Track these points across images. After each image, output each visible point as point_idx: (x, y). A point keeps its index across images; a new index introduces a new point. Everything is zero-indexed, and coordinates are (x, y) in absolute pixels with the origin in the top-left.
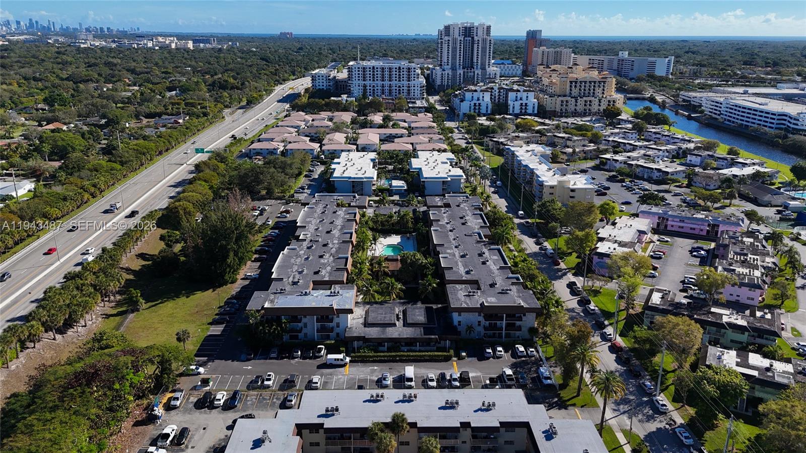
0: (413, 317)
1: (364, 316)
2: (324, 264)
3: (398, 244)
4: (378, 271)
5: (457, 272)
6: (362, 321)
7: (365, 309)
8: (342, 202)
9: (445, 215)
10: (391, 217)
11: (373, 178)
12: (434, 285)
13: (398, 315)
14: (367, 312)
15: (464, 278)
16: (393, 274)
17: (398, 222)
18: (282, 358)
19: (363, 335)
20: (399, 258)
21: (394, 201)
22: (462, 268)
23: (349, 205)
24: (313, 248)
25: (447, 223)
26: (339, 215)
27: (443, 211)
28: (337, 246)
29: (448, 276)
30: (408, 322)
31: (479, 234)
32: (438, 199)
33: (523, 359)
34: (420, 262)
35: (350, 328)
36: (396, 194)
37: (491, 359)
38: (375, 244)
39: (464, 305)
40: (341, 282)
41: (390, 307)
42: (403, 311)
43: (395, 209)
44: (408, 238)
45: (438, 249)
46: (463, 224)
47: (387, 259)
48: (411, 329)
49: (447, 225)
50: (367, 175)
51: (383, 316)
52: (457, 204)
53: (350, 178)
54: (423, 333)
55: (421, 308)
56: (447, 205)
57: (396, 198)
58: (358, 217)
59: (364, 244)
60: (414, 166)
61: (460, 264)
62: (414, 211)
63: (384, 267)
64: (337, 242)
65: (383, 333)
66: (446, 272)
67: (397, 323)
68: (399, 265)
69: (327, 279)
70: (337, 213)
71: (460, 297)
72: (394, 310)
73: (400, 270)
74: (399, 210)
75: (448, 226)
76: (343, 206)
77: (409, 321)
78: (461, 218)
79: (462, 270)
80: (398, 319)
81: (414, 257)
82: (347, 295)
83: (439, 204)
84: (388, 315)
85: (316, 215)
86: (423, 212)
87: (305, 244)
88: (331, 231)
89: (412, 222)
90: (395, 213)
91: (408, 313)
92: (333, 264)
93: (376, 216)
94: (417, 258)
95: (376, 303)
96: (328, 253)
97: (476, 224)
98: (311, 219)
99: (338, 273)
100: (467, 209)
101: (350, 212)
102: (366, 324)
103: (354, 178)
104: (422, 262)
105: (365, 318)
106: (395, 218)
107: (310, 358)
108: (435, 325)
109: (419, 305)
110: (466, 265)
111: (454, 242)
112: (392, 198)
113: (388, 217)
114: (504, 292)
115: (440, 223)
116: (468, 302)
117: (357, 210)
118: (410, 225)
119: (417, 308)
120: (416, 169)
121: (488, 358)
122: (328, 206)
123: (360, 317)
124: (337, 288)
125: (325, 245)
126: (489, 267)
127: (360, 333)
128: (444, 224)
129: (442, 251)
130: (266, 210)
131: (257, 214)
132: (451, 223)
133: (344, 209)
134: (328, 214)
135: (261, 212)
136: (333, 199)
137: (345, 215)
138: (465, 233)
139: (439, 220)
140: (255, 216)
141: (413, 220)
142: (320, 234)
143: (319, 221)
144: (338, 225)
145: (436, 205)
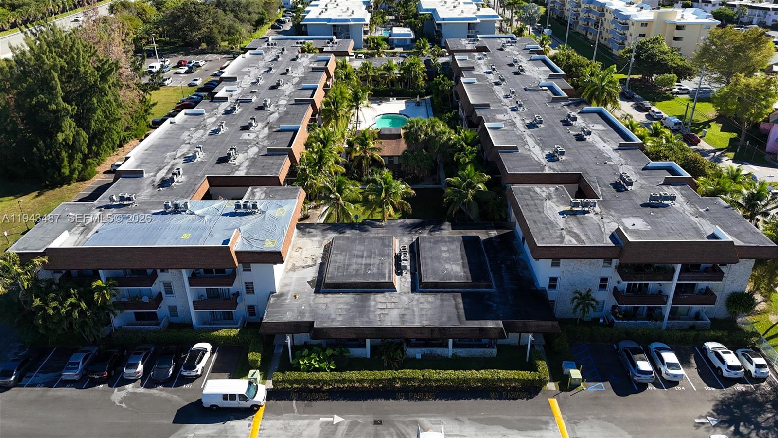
0: (436, 264)
1: (319, 261)
2: (247, 144)
3: (402, 113)
4: (361, 158)
5: (527, 158)
6: (311, 274)
7: (325, 242)
8: (308, 47)
9: (481, 62)
10: (389, 71)
11: (363, 20)
12: (481, 186)
13: (398, 258)
14: (327, 250)
15: (547, 171)
16: (391, 162)
17: (401, 79)
18: (94, 383)
19: (307, 318)
20: (402, 132)
21: (395, 53)
22: (537, 148)
23: (321, 51)
24: (237, 112)
25: (489, 73)
26: (299, 64)
27: (477, 57)
28: (282, 109)
29: (511, 166)
30: (424, 280)
31: (551, 88)
32: (467, 42)
33: (739, 387)
34: (445, 138)
35: (281, 295)
36: (399, 45)
37: (651, 387)
38: (357, 108)
39: (570, 241)
40: (273, 181)
41: (381, 239)
42: (412, 246)
43: (397, 61)
44: (418, 104)
45: (479, 113)
46: (516, 73)
47: (381, 136)
48: (431, 298)
49: (488, 76)
50: (355, 16)
51: (364, 261)
52: (499, 47)
53: (329, 20)
54: (462, 311)
55: (452, 240)
56: (482, 49)
57: (399, 50)
58: (331, 67)
59: (337, 108)
60: (424, 7)
61: (530, 141)
62: (428, 62)
63: (373, 149)
64: (285, 102)
65: (362, 309)
66: (503, 157)
67: (397, 281)
68: (403, 146)
69: (241, 173)
70: (298, 61)
71: (552, 218)
72: (390, 245)
73: (404, 156)
75: (491, 77)
76: (310, 51)
77: (428, 277)
78: (511, 65)
79: (538, 154)
80: (399, 270)
81: (433, 129)
82: (277, 213)
83: (469, 47)
84: (376, 261)
85: (262, 64)
87: (224, 106)
88: (278, 84)
89: (424, 78)
91: (423, 254)
92: (266, 143)
93: (365, 66)
94: (437, 130)
95: (352, 226)
96: (262, 121)
97: (540, 74)
98: (251, 69)
99: (270, 160)
100: (517, 53)
101: (320, 58)
102: (321, 286)
103: (336, 20)
104: (449, 139)
105: (322, 265)
106: (396, 72)
107: (167, 383)
108: (491, 287)
109: (447, 231)
110: (543, 143)
111: (506, 101)
112: (392, 51)
113: (385, 69)
114: (656, 204)
115: (474, 73)
116: (576, 230)
117: (332, 57)
118: (421, 82)
119: (442, 240)
120: (427, 10)
121: (643, 387)
122: (286, 52)
123: (310, 263)
124: (257, 195)
125: (260, 108)
126: (592, 145)
127: (301, 313)
128: (482, 73)
129: (486, 116)
130: (200, 66)
131: (183, 71)
132: (495, 72)
133: (311, 55)
134: (282, 62)
135: (190, 68)
136: (297, 43)
137: (310, 63)
138: (523, 87)
139: (472, 68)
140: (179, 73)
141: (425, 74)
142: (257, 90)
143: (262, 71)
144: (294, 77)
145: (464, 48)
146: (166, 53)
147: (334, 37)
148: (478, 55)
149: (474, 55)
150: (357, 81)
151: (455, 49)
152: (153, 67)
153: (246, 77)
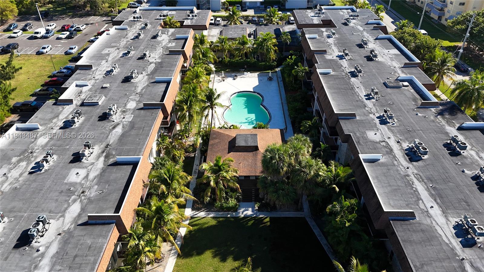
3: (256, 90)
8: (170, 20)
9: (331, 41)
10: (244, 43)
17: (254, 51)
21: (247, 17)
23: (182, 26)
25: (341, 57)
26: (160, 42)
27: (325, 34)
28: (129, 118)
31: (412, 83)
32: (313, 14)
34: (312, 173)
36: (250, 8)
43: (250, 29)
44: (270, 79)
45: (345, 128)
46: (369, 59)
49: (341, 62)
52: (344, 21)
56: (328, 24)
57: (250, 13)
62: (277, 32)
64: (133, 105)
70: (159, 38)
74: (255, 31)
75: (344, 63)
76: (171, 26)
78: (360, 46)
83: (316, 21)
86: (290, 32)
87: (64, 115)
88: (132, 78)
89: (275, 51)
90: (250, 35)
93: (222, 41)
98: (112, 50)
100: (361, 29)
101: (178, 36)
104: (318, 174)
106: (250, 43)
112: (244, 13)
113: (239, 43)
117: (191, 33)
118: (273, 56)
122: (149, 26)
125: (104, 117)
128: (335, 58)
129: (355, 134)
130: (81, 30)
131: (64, 36)
132: (347, 58)
133: (172, 30)
134: (143, 40)
135: (71, 33)
136: (161, 16)
137: (169, 42)
138: (382, 82)
139: (325, 52)
140: (61, 39)
141: (277, 48)
142: (108, 85)
143: (121, 55)
144: (151, 63)
145: (311, 23)
146: (55, 16)
147: (195, 9)
148: (326, 31)
149: (323, 32)
150: (214, 59)
151: (304, 23)
152: (37, 33)
153: (104, 62)
